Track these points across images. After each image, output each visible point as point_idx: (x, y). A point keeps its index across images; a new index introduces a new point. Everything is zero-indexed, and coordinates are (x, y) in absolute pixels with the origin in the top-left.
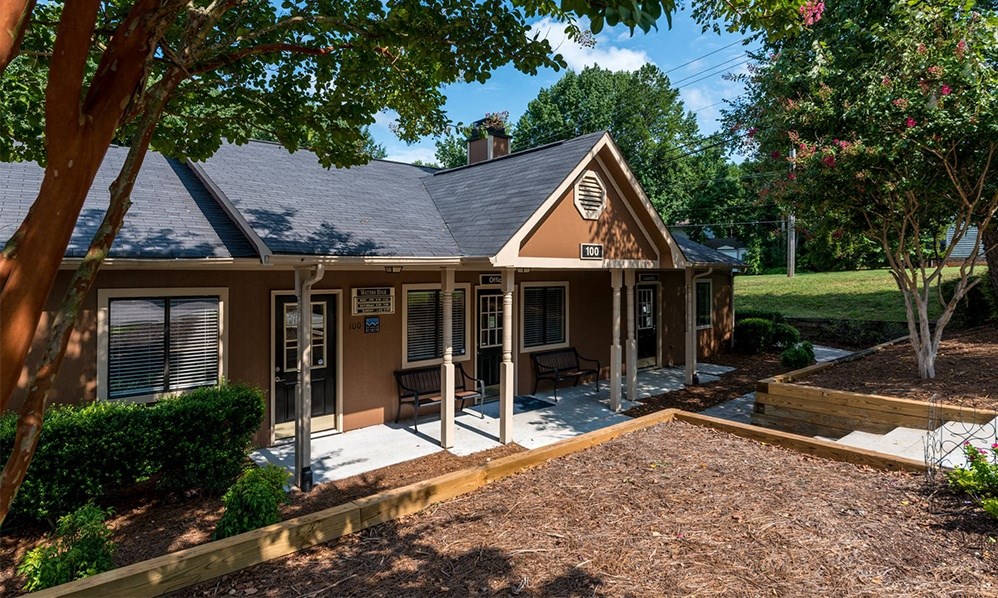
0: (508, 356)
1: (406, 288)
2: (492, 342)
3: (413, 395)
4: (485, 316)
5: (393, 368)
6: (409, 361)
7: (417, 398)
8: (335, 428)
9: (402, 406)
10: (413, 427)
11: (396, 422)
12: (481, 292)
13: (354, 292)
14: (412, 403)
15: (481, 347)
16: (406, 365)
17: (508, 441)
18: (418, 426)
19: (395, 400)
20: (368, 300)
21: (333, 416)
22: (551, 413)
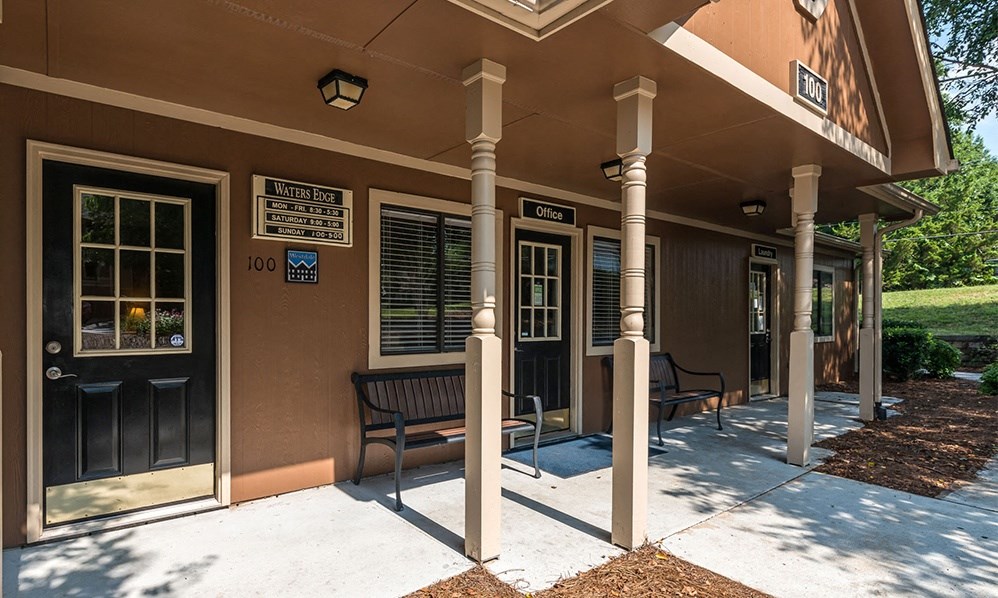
0: (637, 320)
1: (377, 197)
2: (539, 332)
3: (391, 425)
4: (526, 281)
5: (349, 366)
6: (383, 354)
7: (400, 431)
8: (215, 495)
9: (368, 447)
10: (393, 496)
11: (357, 483)
12: (521, 234)
13: (259, 183)
14: (392, 441)
15: (520, 340)
16: (376, 361)
17: (637, 542)
18: (402, 494)
19: (353, 434)
20: (290, 207)
21: (210, 466)
22: (694, 470)
